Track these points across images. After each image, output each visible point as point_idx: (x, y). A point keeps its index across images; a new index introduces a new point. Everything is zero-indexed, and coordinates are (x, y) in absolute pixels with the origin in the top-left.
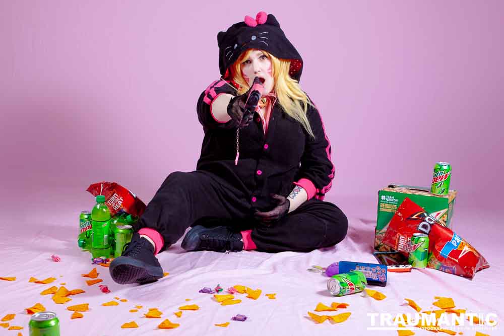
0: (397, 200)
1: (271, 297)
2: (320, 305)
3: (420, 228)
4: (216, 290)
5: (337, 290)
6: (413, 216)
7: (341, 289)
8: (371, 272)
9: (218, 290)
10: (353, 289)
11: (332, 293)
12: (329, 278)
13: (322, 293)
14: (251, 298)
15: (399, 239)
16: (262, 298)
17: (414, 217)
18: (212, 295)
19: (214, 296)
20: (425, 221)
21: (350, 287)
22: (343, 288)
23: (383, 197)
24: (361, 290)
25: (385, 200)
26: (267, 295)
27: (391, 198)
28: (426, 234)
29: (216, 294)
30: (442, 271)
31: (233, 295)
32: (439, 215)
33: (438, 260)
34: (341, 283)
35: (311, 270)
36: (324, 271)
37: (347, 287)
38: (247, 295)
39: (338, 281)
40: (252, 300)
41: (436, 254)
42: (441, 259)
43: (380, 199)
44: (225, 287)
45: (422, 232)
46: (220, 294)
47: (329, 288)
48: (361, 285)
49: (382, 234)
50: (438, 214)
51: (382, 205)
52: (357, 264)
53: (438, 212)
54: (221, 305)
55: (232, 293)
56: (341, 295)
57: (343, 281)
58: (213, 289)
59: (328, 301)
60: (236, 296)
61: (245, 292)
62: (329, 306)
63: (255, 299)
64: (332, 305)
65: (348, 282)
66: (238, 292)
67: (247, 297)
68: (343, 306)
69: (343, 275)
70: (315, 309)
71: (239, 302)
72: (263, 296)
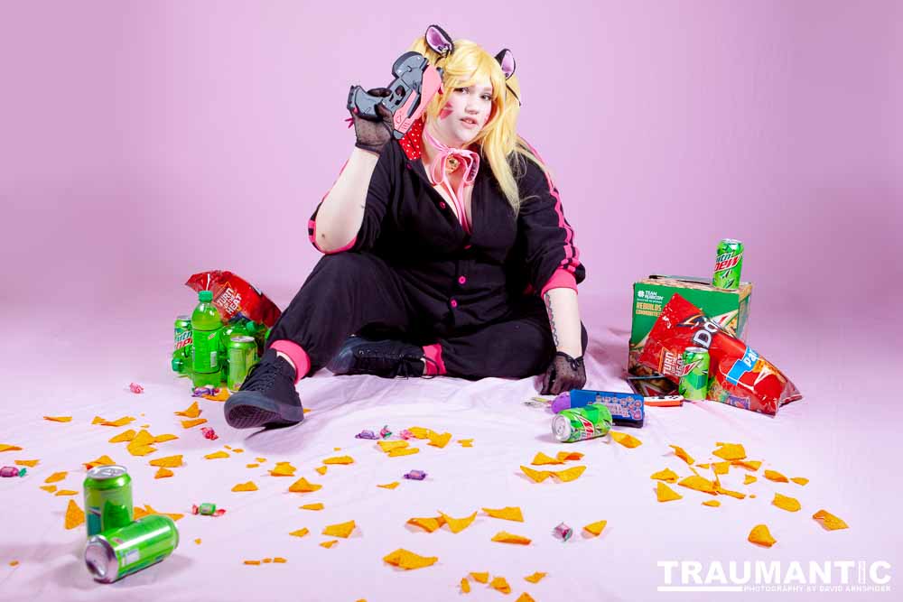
0: (661, 298)
1: (466, 444)
2: (539, 455)
3: (696, 339)
4: (382, 434)
5: (567, 433)
6: (685, 321)
7: (572, 430)
8: (618, 406)
9: (385, 434)
10: (592, 431)
11: (559, 438)
12: (554, 415)
13: (544, 438)
14: (436, 445)
15: (664, 356)
16: (452, 447)
17: (687, 323)
18: (376, 441)
19: (378, 443)
20: (703, 328)
21: (586, 428)
22: (577, 431)
23: (641, 294)
24: (604, 434)
25: (644, 298)
26: (460, 442)
27: (652, 295)
28: (705, 348)
29: (382, 440)
30: (729, 404)
31: (408, 441)
32: (726, 319)
33: (724, 387)
34: (573, 422)
35: (529, 404)
36: (550, 405)
37: (582, 428)
38: (429, 441)
39: (567, 420)
40: (437, 449)
41: (721, 378)
42: (728, 386)
43: (635, 296)
44: (396, 430)
45: (700, 346)
46: (388, 440)
47: (554, 429)
48: (603, 425)
49: (640, 349)
50: (724, 318)
51: (639, 305)
52: (598, 393)
53: (724, 315)
54: (389, 455)
55: (407, 439)
56: (573, 440)
57: (576, 419)
58: (377, 433)
59: (553, 450)
60: (412, 443)
61: (426, 437)
62: (553, 456)
63: (441, 447)
64: (561, 454)
65: (583, 421)
66: (414, 437)
67: (429, 444)
68: (575, 457)
69: (577, 410)
70: (532, 461)
71: (416, 451)
72: (455, 443)
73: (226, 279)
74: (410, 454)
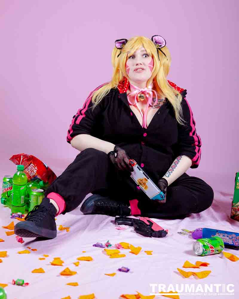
1: (149, 253)
2: (187, 262)
4: (106, 245)
5: (201, 251)
7: (203, 250)
8: (227, 238)
9: (108, 245)
10: (213, 251)
11: (196, 253)
12: (195, 240)
13: (188, 253)
14: (133, 253)
16: (142, 255)
18: (103, 249)
19: (105, 250)
21: (211, 249)
22: (206, 250)
24: (220, 252)
26: (145, 252)
29: (106, 248)
31: (119, 250)
34: (204, 246)
35: (180, 233)
36: (191, 234)
37: (208, 249)
38: (130, 250)
39: (201, 244)
40: (134, 255)
43: (236, 179)
44: (113, 243)
46: (109, 248)
47: (194, 248)
48: (219, 248)
49: (237, 206)
51: (238, 184)
52: (217, 231)
54: (110, 257)
55: (119, 248)
56: (204, 255)
57: (206, 244)
58: (104, 243)
59: (194, 260)
60: (122, 251)
61: (128, 248)
62: (194, 264)
63: (136, 254)
64: (197, 263)
65: (209, 246)
66: (123, 248)
67: (130, 252)
68: (205, 265)
69: (206, 240)
70: (183, 265)
71: (124, 256)
72: (143, 252)
73: (31, 159)
74: (121, 257)
